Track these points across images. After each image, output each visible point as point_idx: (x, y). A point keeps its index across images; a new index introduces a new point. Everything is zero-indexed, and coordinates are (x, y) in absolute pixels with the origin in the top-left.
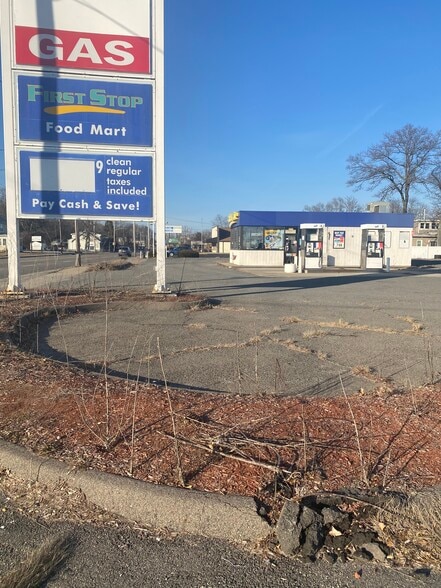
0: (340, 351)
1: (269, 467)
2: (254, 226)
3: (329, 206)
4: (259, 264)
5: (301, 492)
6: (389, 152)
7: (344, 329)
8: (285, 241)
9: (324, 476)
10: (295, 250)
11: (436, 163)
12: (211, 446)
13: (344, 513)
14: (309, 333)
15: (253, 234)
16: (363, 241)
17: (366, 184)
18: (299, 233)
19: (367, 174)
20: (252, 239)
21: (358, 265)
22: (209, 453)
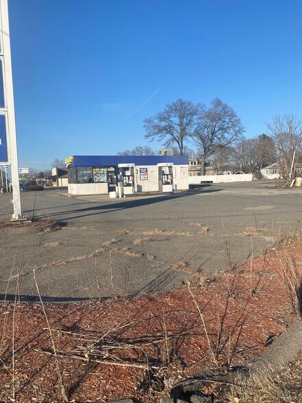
0: (161, 252)
1: (141, 366)
2: (84, 167)
3: (133, 152)
4: (91, 193)
5: (169, 384)
6: (169, 116)
7: (160, 235)
8: (108, 177)
9: (184, 365)
10: (115, 182)
11: (198, 124)
12: (86, 356)
13: (207, 396)
14: (137, 241)
15: (84, 172)
16: (159, 174)
17: (157, 137)
18: (117, 171)
19: (157, 131)
20: (83, 176)
21: (158, 190)
22: (85, 362)
